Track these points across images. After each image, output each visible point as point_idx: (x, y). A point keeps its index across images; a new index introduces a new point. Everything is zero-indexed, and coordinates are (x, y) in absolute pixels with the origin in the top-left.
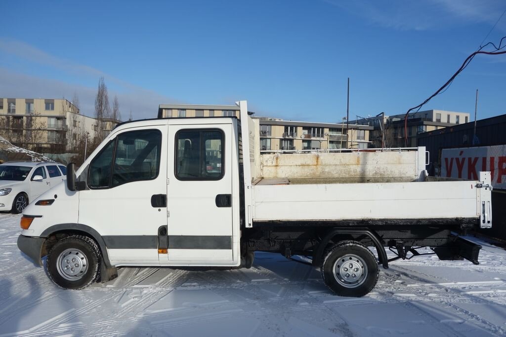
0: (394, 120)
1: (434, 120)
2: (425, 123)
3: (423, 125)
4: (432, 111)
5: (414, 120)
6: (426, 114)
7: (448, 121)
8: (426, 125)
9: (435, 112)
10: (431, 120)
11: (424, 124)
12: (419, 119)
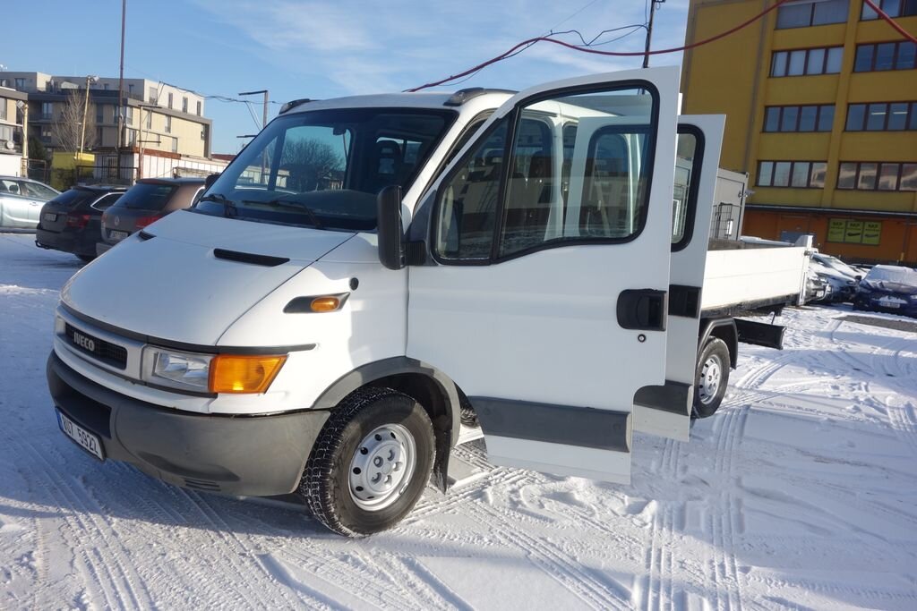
0: (65, 85)
1: (147, 99)
2: (131, 101)
3: (126, 105)
4: (143, 81)
5: (106, 93)
6: (130, 86)
7: (170, 106)
8: (132, 107)
9: (148, 85)
10: (141, 98)
11: (129, 103)
12: (117, 93)
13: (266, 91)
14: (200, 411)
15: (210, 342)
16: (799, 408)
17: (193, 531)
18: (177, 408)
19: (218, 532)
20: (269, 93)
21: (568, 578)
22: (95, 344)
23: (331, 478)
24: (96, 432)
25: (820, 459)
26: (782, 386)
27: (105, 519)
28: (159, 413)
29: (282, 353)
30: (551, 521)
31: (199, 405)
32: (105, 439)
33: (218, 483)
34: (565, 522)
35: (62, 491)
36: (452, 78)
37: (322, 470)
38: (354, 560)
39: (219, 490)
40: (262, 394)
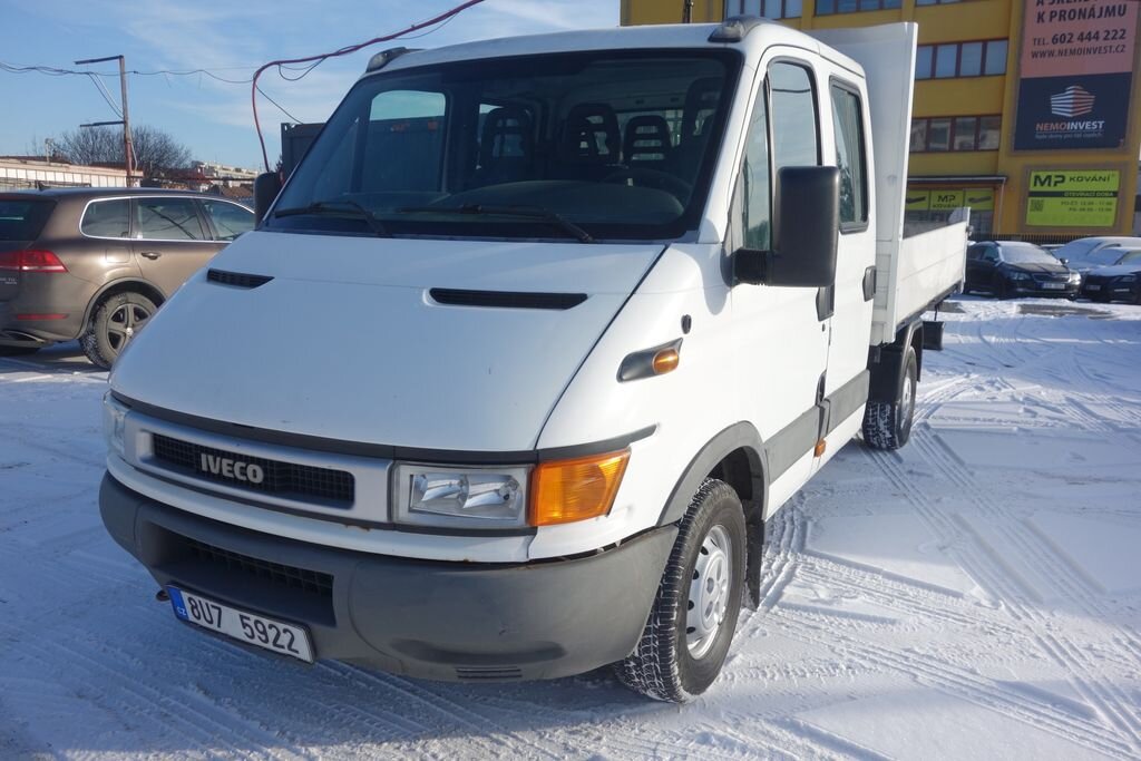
13: (121, 57)
14: (513, 559)
15: (524, 444)
16: (975, 419)
17: (451, 743)
18: (471, 560)
19: (487, 736)
20: (126, 59)
21: (996, 703)
22: (265, 471)
23: (676, 626)
24: (301, 620)
25: (1073, 481)
26: (929, 394)
27: (298, 753)
28: (445, 573)
29: (620, 445)
30: (893, 622)
31: (509, 550)
32: (318, 628)
33: (519, 666)
34: (911, 620)
35: (182, 716)
36: (414, 29)
37: (662, 616)
38: (720, 739)
39: (520, 676)
40: (602, 517)
